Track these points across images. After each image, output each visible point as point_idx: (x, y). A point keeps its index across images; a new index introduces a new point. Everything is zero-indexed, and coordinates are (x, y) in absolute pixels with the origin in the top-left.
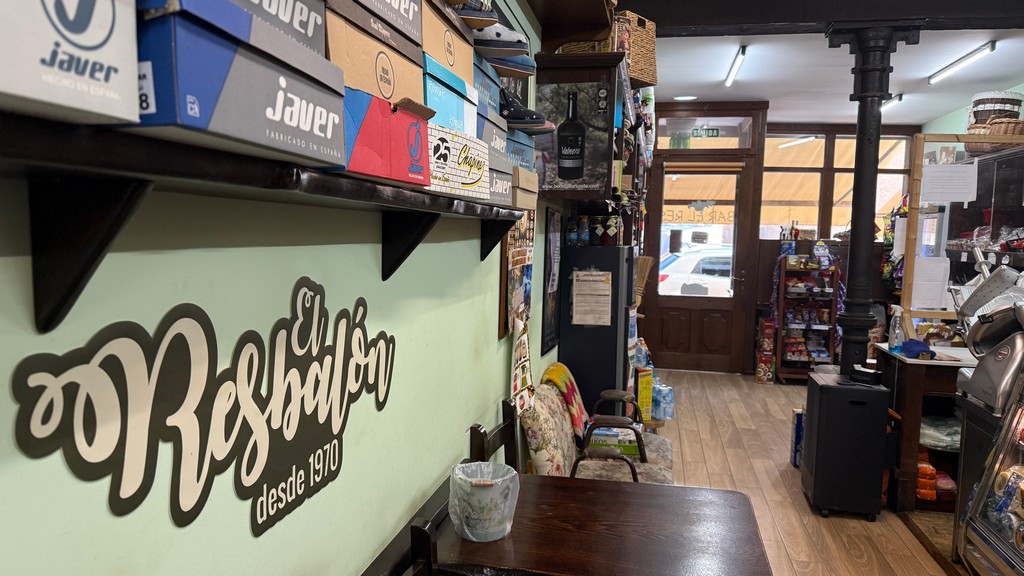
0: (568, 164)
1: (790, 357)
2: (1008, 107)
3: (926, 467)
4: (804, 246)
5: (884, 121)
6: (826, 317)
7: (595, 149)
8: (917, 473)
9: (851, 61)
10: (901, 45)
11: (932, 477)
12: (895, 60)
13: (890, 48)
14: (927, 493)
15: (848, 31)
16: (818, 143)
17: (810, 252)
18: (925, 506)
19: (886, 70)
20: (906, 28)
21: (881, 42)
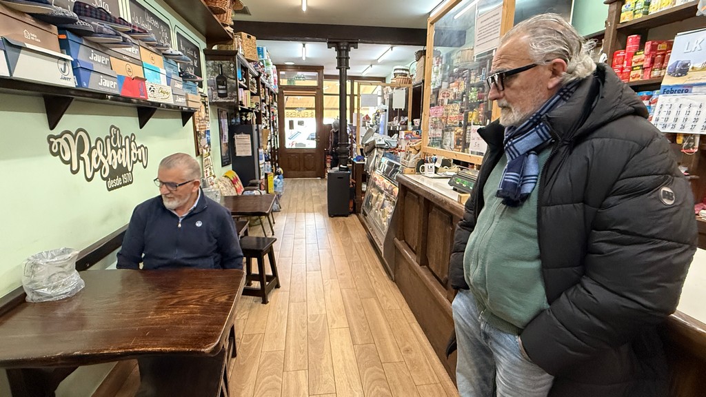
0: (221, 92)
2: (404, 72)
7: (231, 86)
9: (335, 54)
10: (352, 48)
12: (350, 54)
13: (348, 50)
15: (334, 43)
19: (347, 58)
20: (353, 43)
21: (345, 48)
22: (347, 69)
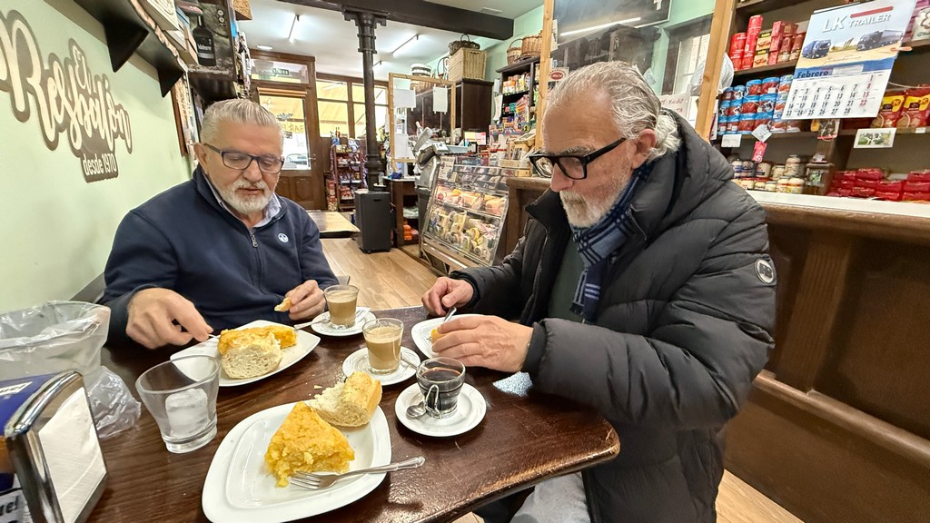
0: (204, 56)
1: (343, 198)
2: (426, 72)
3: (408, 227)
4: (343, 141)
5: (375, 78)
6: (358, 177)
7: (222, 48)
8: (403, 230)
9: (356, 30)
10: (378, 25)
11: (409, 230)
12: (376, 32)
13: (373, 27)
14: (410, 238)
15: (354, 13)
16: (344, 86)
17: (347, 144)
18: (409, 243)
19: (373, 38)
20: (380, 17)
21: (370, 22)
22: (373, 53)
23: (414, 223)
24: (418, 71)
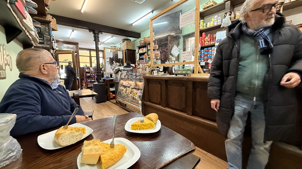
1: (88, 86)
2: (115, 47)
3: (111, 94)
4: (88, 68)
6: (93, 79)
7: (47, 39)
8: (110, 95)
9: (93, 35)
10: (100, 34)
11: (112, 95)
12: (99, 36)
13: (98, 34)
14: (112, 97)
15: (92, 30)
16: (88, 52)
17: (90, 69)
18: (112, 99)
19: (98, 37)
20: (100, 31)
21: (97, 33)
22: (98, 41)
23: (113, 92)
24: (112, 47)
